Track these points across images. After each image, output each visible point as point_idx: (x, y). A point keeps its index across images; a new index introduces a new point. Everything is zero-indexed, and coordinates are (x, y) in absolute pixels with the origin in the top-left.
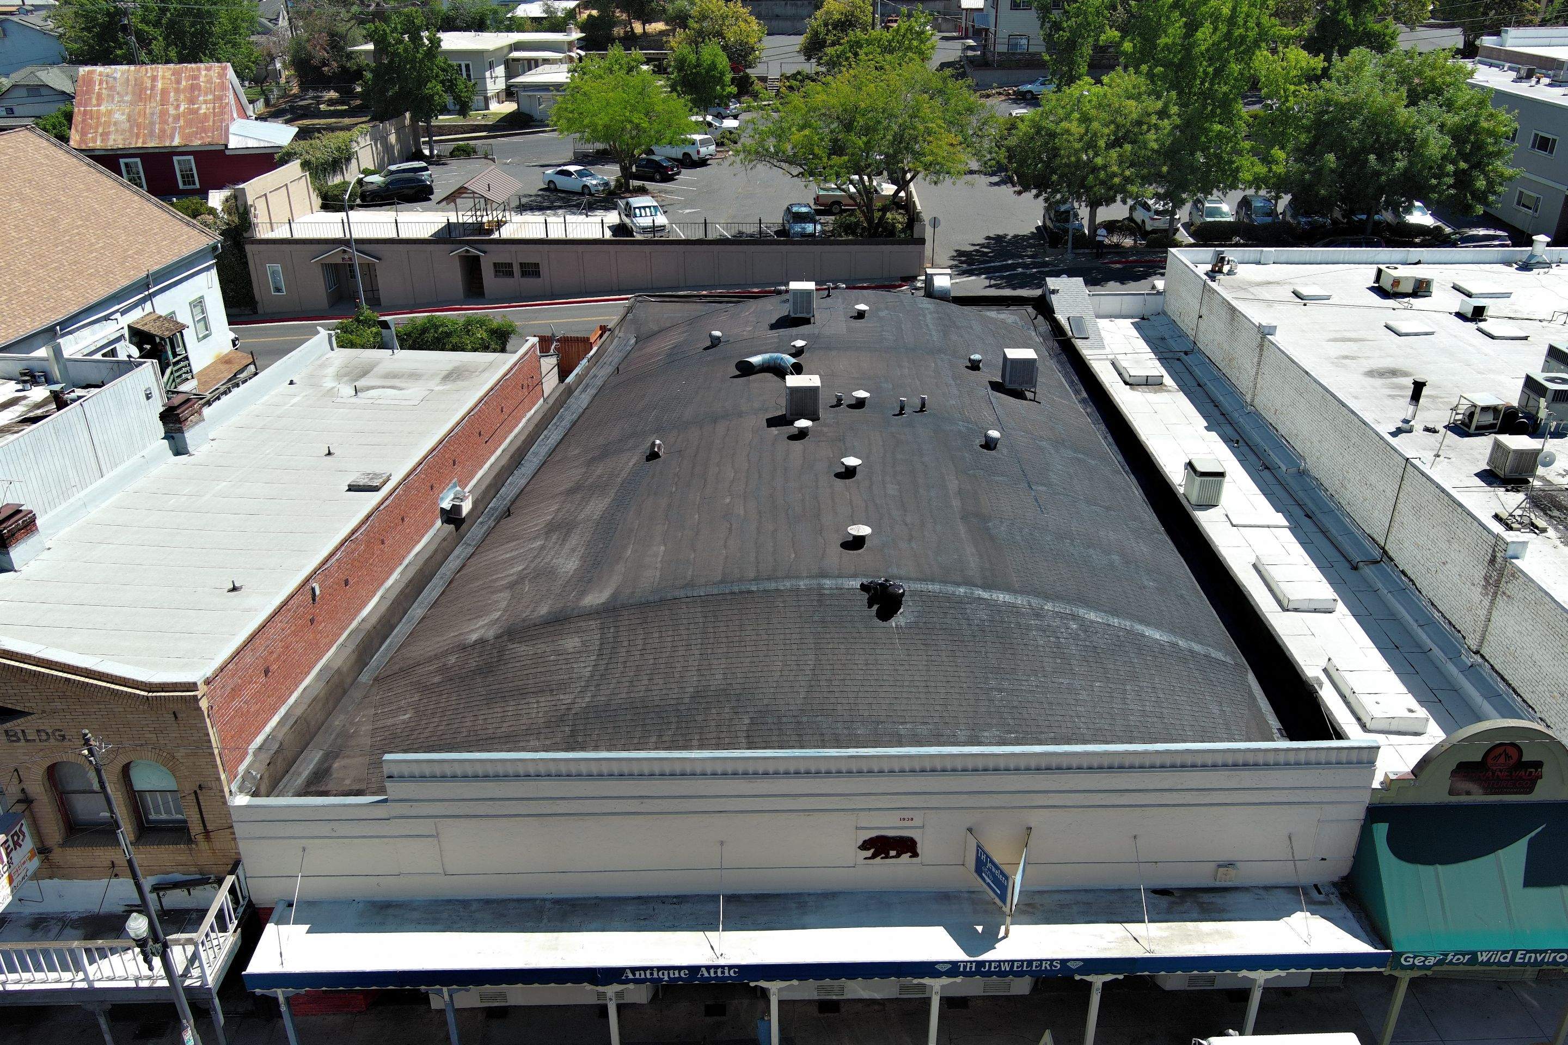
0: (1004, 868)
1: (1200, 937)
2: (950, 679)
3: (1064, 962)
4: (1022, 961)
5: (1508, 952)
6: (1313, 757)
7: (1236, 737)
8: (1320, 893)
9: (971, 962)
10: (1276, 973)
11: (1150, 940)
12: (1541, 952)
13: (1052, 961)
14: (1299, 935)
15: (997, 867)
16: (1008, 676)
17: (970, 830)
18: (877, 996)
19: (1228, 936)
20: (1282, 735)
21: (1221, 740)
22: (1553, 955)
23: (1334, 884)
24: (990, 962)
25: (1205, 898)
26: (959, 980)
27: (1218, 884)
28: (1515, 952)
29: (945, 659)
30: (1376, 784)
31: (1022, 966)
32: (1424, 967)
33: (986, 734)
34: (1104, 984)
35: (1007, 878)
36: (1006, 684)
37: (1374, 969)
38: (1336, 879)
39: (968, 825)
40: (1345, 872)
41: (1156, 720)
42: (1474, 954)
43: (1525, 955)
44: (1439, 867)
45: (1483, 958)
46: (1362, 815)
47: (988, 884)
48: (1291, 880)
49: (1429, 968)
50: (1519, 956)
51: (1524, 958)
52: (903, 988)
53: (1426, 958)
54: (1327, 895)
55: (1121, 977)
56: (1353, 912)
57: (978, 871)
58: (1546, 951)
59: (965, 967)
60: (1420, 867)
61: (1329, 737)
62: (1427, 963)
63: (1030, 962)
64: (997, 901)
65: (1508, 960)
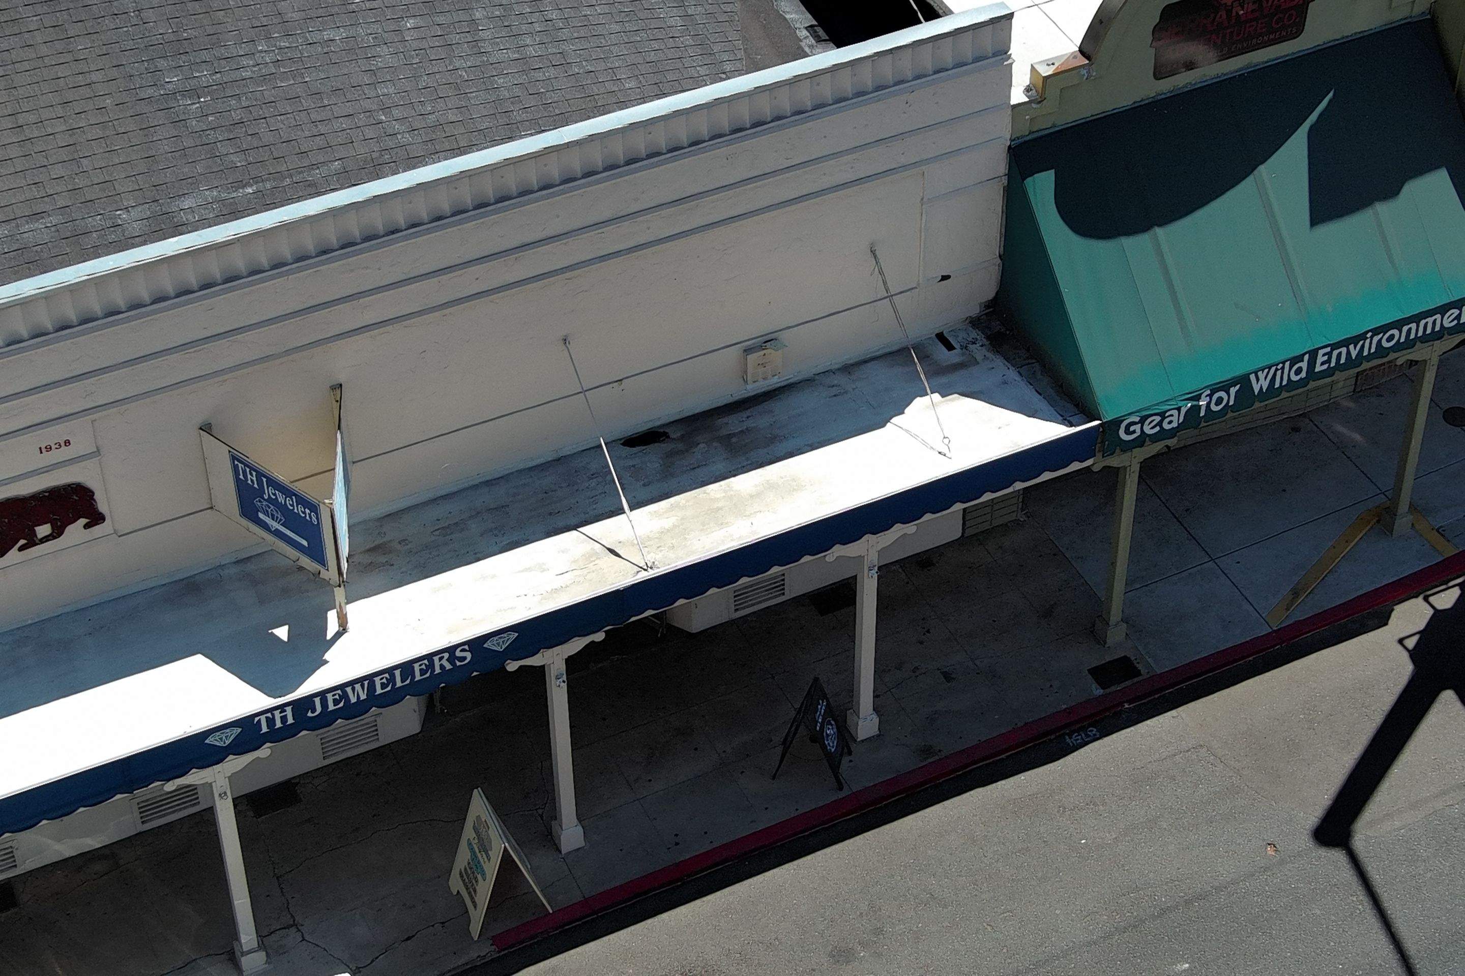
0: (305, 489)
1: (739, 506)
2: (70, 96)
3: (476, 644)
4: (390, 670)
5: (1300, 358)
6: (887, 71)
7: (728, 67)
8: (950, 347)
9: (282, 708)
10: (898, 530)
11: (640, 544)
12: (1355, 340)
13: (451, 650)
14: (924, 443)
15: (288, 492)
16: (205, 56)
17: (206, 428)
18: (93, 843)
19: (793, 487)
20: (819, 40)
21: (698, 83)
22: (1376, 339)
23: (974, 322)
24: (322, 694)
25: (733, 424)
26: (264, 752)
27: (752, 389)
28: (1313, 354)
29: (44, 50)
30: (1018, 96)
31: (392, 680)
32: (1163, 434)
33: (187, 203)
34: (570, 661)
35: (314, 508)
36: (204, 76)
37: (1075, 466)
38: (975, 311)
39: (199, 420)
40: (989, 293)
41: (552, 72)
42: (1244, 381)
43: (1329, 354)
44: (1159, 231)
45: (1260, 384)
46: (1001, 167)
47: (277, 534)
48: (893, 339)
49: (1173, 433)
50: (1320, 359)
51: (1329, 361)
52: (147, 810)
53: (1163, 415)
54: (964, 347)
55: (599, 637)
56: (1018, 367)
57: (249, 510)
58: (1362, 337)
59: (271, 722)
60: (1127, 242)
61: (913, 21)
62: (1166, 426)
63: (406, 667)
64: (306, 562)
65: (1303, 374)
